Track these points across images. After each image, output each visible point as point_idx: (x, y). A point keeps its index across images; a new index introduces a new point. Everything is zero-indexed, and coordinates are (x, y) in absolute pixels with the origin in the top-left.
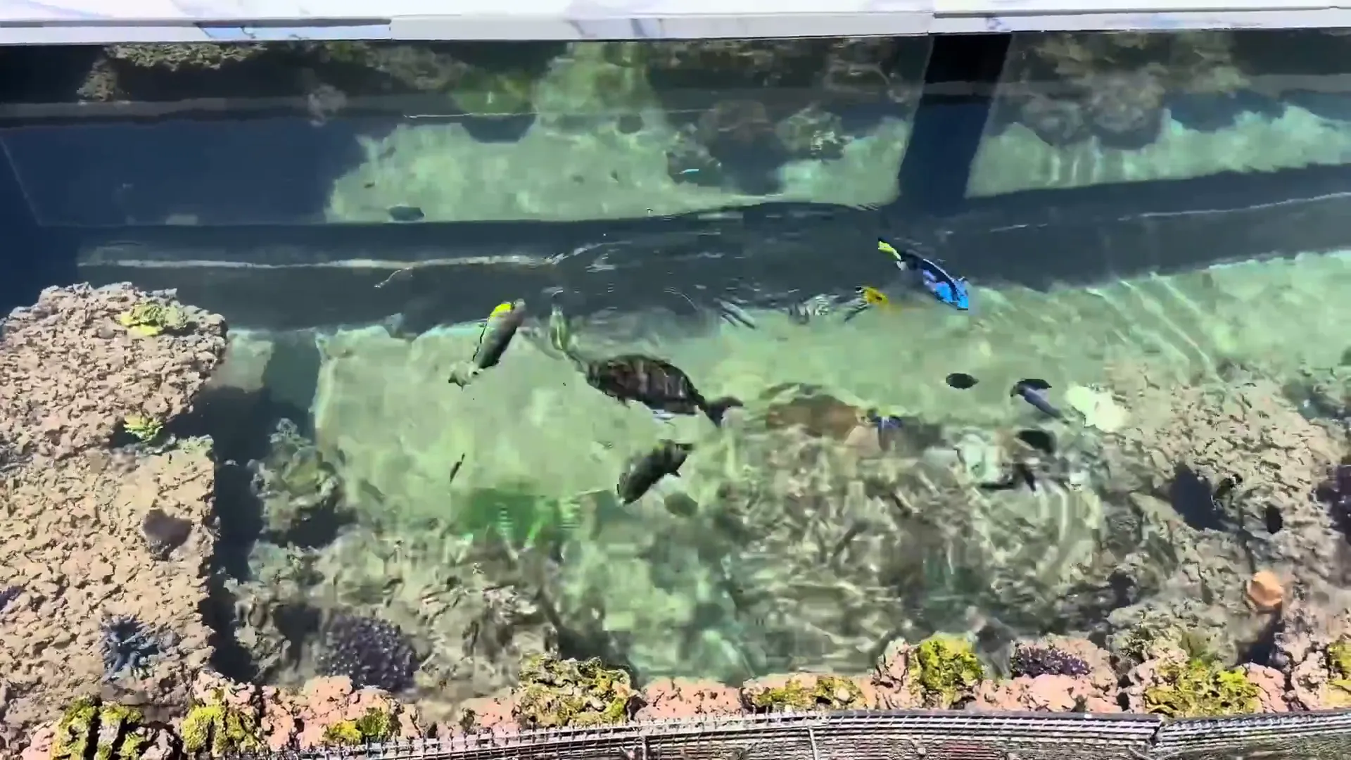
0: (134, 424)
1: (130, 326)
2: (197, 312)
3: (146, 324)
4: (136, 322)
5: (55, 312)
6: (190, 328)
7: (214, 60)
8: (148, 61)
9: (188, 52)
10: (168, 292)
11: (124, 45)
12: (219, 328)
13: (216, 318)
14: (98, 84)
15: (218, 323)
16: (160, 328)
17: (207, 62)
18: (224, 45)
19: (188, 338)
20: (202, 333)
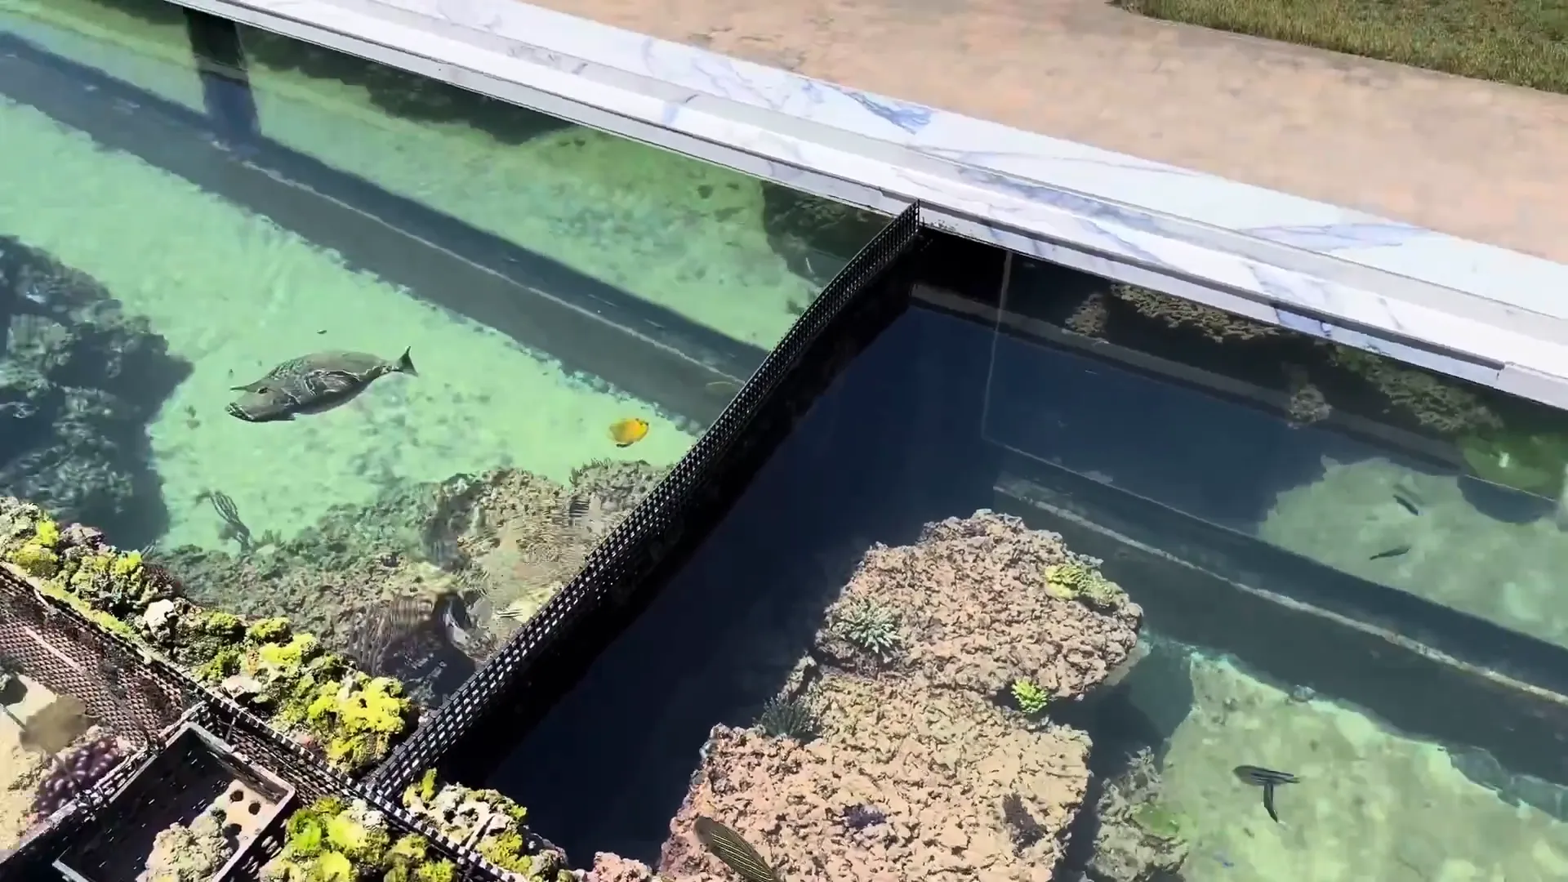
0: (1022, 688)
1: (1050, 582)
2: (1118, 593)
3: (1067, 585)
4: (1058, 580)
5: (983, 534)
6: (1110, 609)
7: (1218, 332)
8: (1152, 311)
9: (1195, 313)
10: (1093, 560)
11: (1133, 287)
12: (1135, 622)
13: (1135, 609)
14: (1088, 318)
15: (1137, 615)
16: (1076, 593)
17: (1210, 331)
18: (1233, 317)
19: (1106, 618)
20: (1119, 618)
